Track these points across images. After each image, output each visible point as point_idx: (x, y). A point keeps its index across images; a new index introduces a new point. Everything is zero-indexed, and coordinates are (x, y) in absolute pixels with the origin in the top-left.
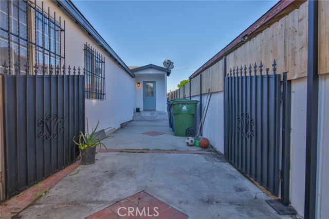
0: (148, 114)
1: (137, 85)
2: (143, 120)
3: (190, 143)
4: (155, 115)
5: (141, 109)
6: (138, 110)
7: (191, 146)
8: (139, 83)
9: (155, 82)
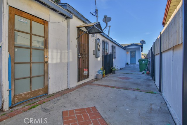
0: (132, 65)
1: (127, 53)
2: (130, 67)
3: (143, 73)
4: (135, 66)
5: (129, 63)
6: (127, 64)
7: (143, 74)
8: (128, 52)
9: (136, 51)
